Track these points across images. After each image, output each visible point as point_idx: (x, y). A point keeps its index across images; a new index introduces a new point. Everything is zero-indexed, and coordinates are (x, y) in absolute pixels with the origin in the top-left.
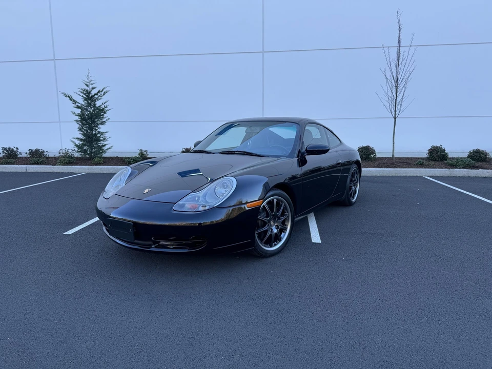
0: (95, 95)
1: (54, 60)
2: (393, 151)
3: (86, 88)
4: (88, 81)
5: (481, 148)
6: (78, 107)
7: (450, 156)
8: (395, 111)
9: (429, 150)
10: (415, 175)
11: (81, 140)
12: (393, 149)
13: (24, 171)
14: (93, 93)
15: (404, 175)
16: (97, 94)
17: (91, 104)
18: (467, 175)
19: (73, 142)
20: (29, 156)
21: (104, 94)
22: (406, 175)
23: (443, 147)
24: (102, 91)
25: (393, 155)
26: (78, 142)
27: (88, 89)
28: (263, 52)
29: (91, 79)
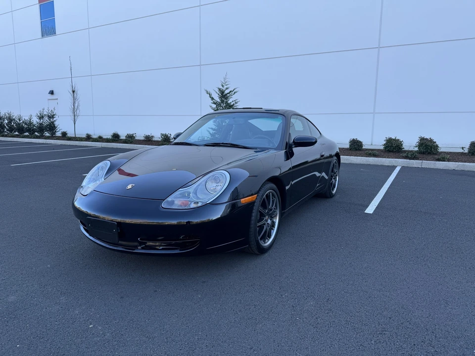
0: (227, 94)
1: (200, 65)
3: (221, 87)
4: (224, 82)
6: (214, 103)
11: (214, 130)
14: (227, 92)
16: (229, 93)
17: (224, 101)
19: (208, 131)
21: (235, 93)
24: (233, 91)
26: (212, 131)
27: (224, 89)
28: (379, 47)
29: (227, 81)
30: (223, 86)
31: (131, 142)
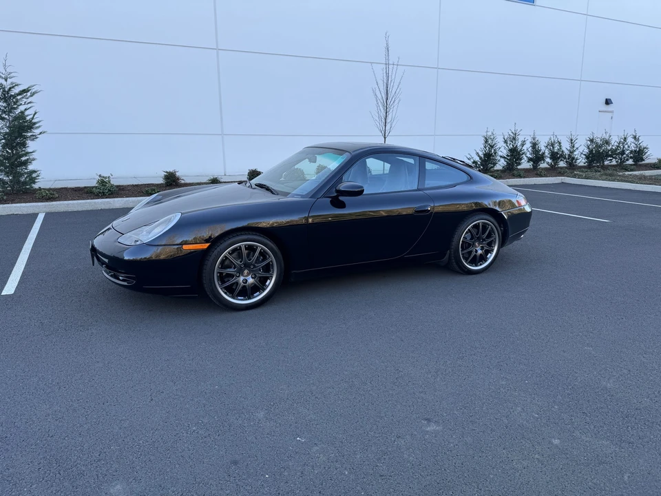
0: (17, 94)
8: (385, 131)
16: (20, 94)
21: (33, 94)
27: (7, 85)
29: (8, 70)
30: (6, 80)
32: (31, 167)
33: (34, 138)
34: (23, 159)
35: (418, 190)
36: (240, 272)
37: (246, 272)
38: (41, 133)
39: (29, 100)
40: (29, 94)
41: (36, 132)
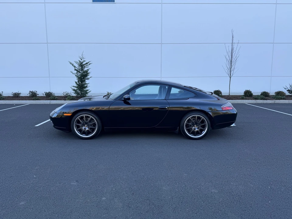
1: (47, 43)
2: (229, 92)
3: (80, 60)
4: (82, 57)
5: (266, 91)
7: (254, 94)
8: (230, 74)
9: (245, 92)
10: (242, 103)
11: (76, 87)
12: (229, 91)
13: (49, 103)
15: (237, 103)
16: (85, 64)
18: (263, 103)
19: (71, 88)
20: (45, 96)
21: (89, 64)
22: (238, 103)
23: (251, 90)
24: (88, 63)
25: (229, 94)
26: (74, 88)
27: (82, 61)
28: (162, 44)
29: (83, 56)
30: (82, 60)
31: (3, 99)
32: (87, 89)
33: (88, 79)
34: (85, 85)
35: (165, 100)
36: (83, 125)
37: (86, 125)
38: (90, 77)
39: (87, 66)
40: (88, 64)
41: (88, 77)
